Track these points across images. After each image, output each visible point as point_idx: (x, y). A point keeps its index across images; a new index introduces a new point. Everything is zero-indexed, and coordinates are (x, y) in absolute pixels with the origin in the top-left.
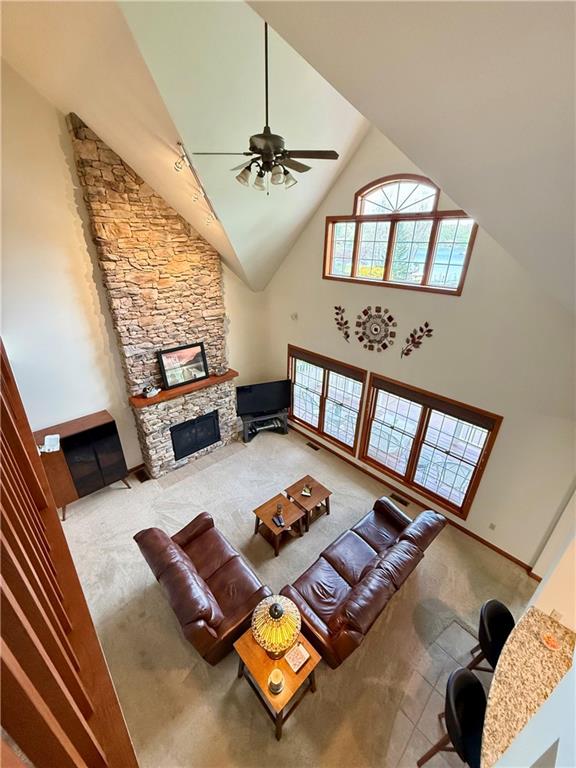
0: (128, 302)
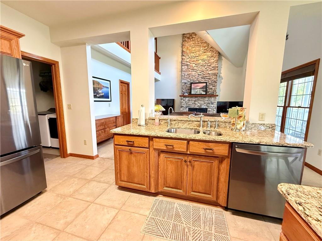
0: (186, 67)
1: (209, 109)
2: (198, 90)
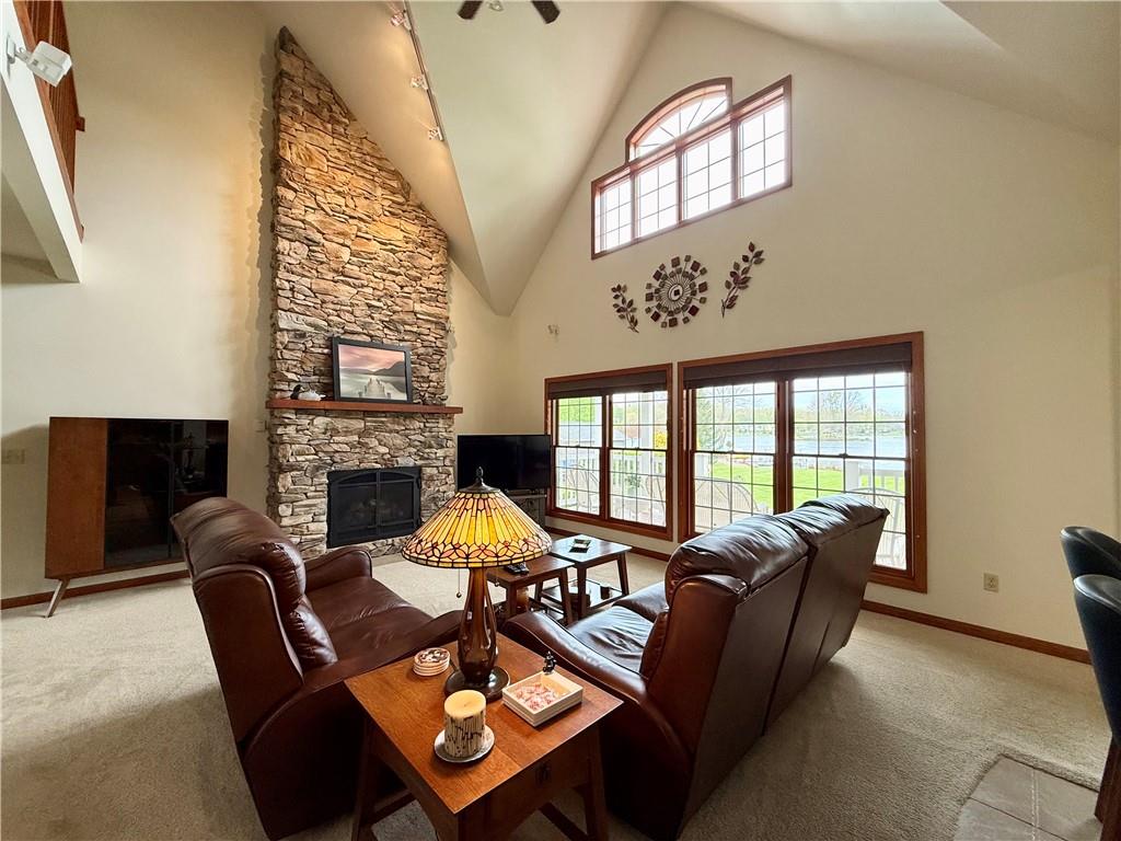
0: (304, 250)
1: (428, 471)
2: (374, 377)
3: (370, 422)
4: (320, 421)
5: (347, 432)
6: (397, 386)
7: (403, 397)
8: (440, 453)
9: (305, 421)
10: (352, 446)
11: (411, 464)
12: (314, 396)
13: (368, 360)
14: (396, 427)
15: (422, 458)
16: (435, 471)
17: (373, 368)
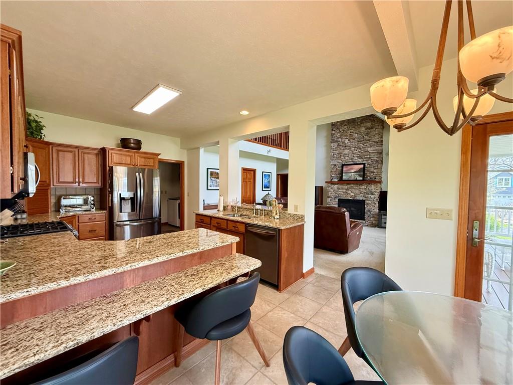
1: (367, 202)
2: (353, 174)
3: (349, 186)
4: (336, 186)
5: (342, 189)
6: (360, 176)
7: (361, 179)
8: (372, 196)
9: (332, 186)
10: (344, 193)
11: (361, 199)
12: (336, 180)
13: (352, 169)
14: (357, 188)
15: (365, 197)
16: (370, 202)
17: (353, 171)
